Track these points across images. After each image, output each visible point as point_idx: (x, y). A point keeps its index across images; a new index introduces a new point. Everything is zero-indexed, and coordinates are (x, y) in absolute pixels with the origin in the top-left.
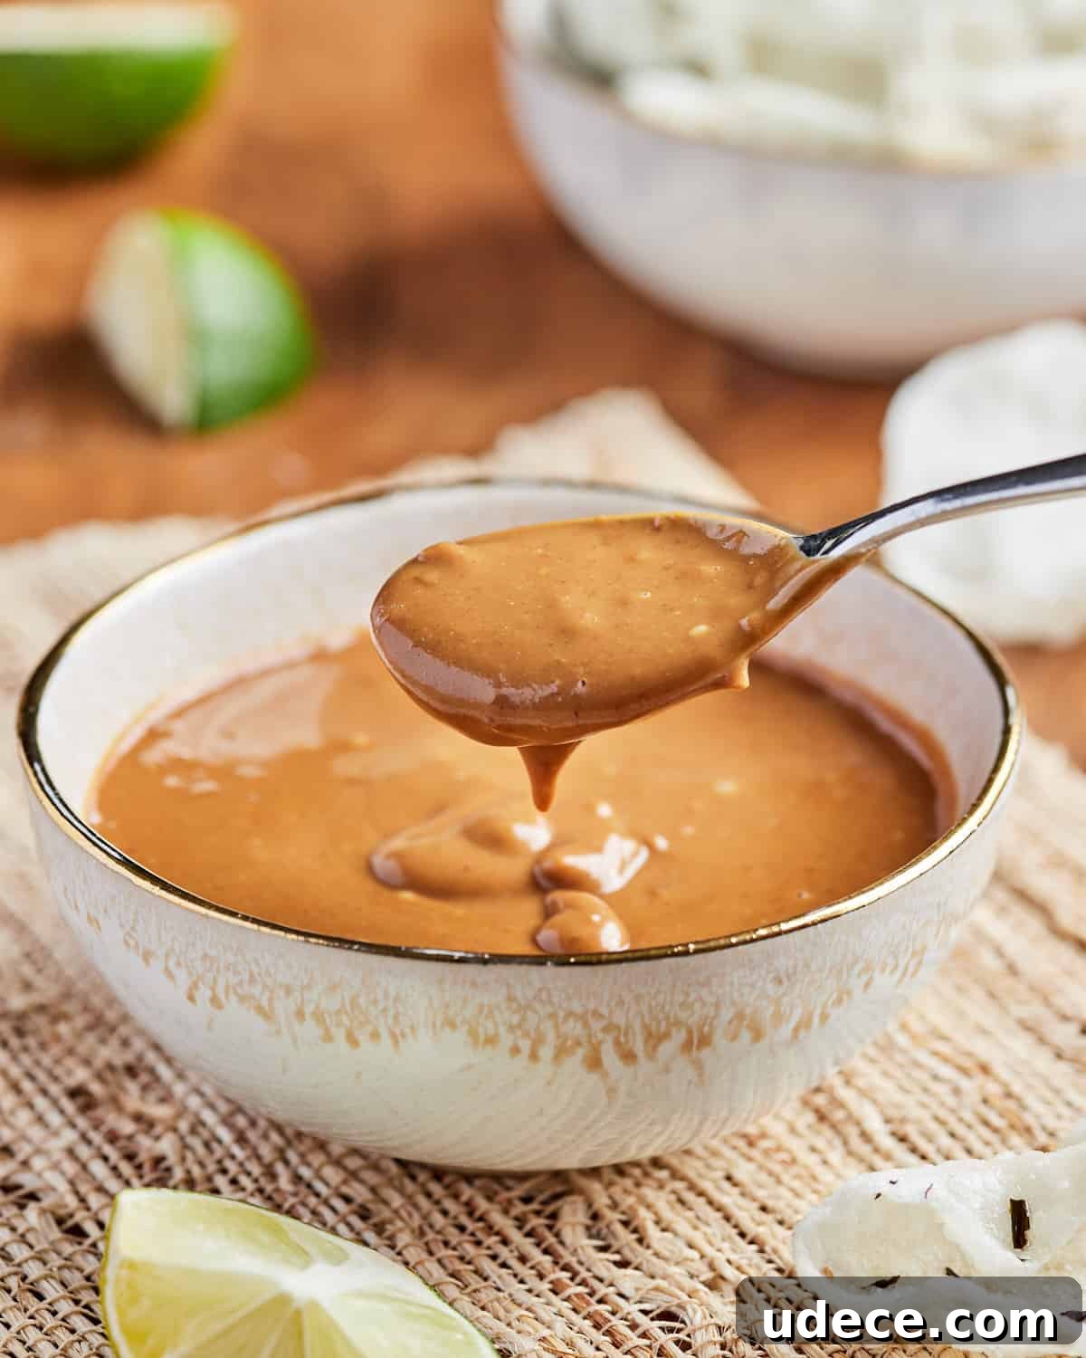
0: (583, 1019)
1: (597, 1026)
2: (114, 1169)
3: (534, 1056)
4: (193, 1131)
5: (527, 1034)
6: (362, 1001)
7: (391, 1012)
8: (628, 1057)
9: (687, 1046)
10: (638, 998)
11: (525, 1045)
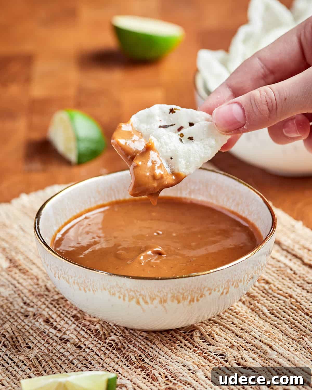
0: (134, 291)
1: (138, 294)
2: (86, 332)
3: (124, 299)
4: (104, 323)
5: (122, 294)
6: (86, 281)
7: (92, 285)
8: (146, 302)
9: (161, 302)
10: (147, 288)
11: (122, 297)
